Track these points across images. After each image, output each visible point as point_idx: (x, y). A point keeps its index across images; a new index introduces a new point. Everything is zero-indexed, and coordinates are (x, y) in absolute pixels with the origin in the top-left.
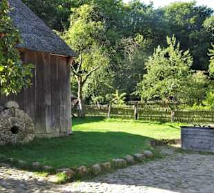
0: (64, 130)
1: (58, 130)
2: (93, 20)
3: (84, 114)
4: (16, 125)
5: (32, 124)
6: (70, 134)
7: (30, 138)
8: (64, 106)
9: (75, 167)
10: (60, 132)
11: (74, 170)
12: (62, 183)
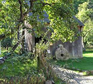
0: (80, 56)
1: (77, 56)
2: (89, 8)
3: (85, 49)
4: (63, 53)
5: (68, 53)
6: (82, 58)
7: (68, 58)
8: (80, 46)
9: (90, 70)
10: (78, 57)
11: (89, 71)
12: (86, 76)
